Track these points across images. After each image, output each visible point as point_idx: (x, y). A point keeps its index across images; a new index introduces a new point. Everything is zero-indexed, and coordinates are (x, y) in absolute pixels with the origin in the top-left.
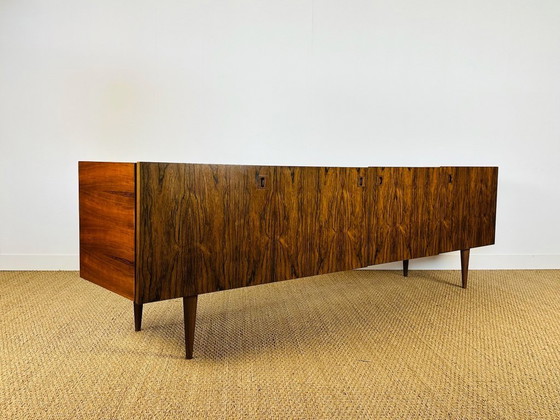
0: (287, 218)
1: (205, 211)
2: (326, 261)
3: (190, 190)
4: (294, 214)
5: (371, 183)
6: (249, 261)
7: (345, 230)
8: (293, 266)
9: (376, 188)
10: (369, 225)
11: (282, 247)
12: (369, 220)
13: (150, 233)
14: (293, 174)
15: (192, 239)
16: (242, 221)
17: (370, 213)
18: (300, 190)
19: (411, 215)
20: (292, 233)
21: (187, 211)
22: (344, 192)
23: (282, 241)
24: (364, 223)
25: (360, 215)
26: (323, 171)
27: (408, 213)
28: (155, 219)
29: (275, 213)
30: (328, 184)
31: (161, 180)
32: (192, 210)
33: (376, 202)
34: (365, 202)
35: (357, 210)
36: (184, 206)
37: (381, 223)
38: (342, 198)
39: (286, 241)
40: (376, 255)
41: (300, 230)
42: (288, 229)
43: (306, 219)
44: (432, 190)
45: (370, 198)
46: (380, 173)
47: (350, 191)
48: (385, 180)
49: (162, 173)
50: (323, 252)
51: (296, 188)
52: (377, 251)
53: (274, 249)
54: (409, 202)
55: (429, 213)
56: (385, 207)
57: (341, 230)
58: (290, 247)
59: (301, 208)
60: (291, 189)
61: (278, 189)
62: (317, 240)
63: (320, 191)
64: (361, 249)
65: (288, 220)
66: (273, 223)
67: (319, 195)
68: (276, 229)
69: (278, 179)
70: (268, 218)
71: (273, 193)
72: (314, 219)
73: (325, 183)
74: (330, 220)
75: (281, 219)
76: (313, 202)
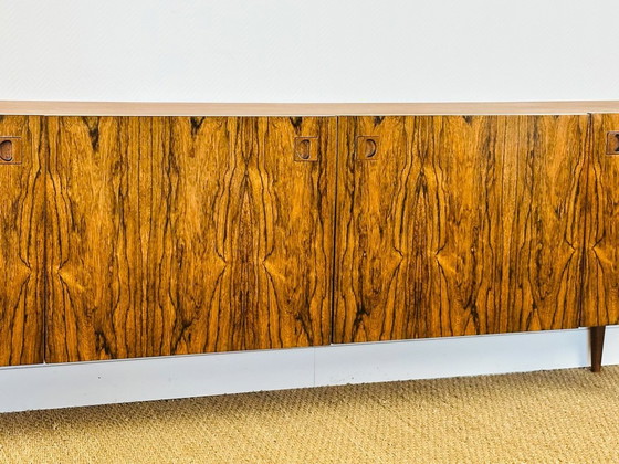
0: (79, 227)
2: (198, 325)
4: (100, 220)
5: (337, 153)
7: (257, 259)
8: (99, 333)
9: (354, 164)
10: (334, 249)
11: (67, 290)
12: (335, 237)
14: (95, 134)
17: (336, 223)
18: (119, 166)
19: (476, 230)
20: (95, 260)
22: (253, 174)
23: (66, 276)
24: (316, 245)
25: (305, 224)
26: (187, 127)
27: (466, 226)
29: (44, 216)
30: (201, 154)
33: (355, 197)
34: (319, 197)
35: (296, 212)
37: (374, 245)
38: (246, 185)
39: (80, 278)
40: (357, 322)
41: (119, 254)
42: (83, 251)
43: (136, 232)
44: (552, 171)
45: (337, 189)
46: (368, 130)
47: (273, 172)
48: (386, 146)
50: (188, 305)
51: (106, 164)
52: (361, 311)
53: (45, 295)
54: (469, 200)
55: (539, 226)
56: (386, 211)
57: (244, 259)
58: (93, 291)
59: (119, 205)
60: (90, 166)
61: (52, 164)
62: (169, 277)
63: (177, 171)
64: (308, 304)
65: (82, 232)
66: (41, 236)
67: (175, 179)
68: (50, 252)
69: (53, 145)
70: (25, 226)
71: (39, 173)
72: (160, 232)
73: (192, 153)
74: (211, 235)
75: (63, 230)
76: (158, 194)
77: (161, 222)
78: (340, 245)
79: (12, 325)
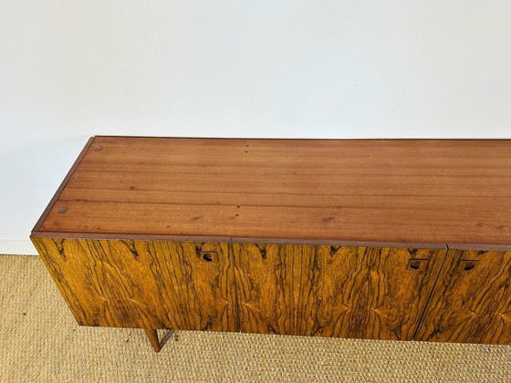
0: (255, 288)
1: (128, 276)
2: (328, 328)
3: (101, 260)
4: (268, 286)
5: (441, 267)
6: (200, 315)
7: (370, 308)
8: (269, 326)
9: (454, 273)
10: (425, 307)
11: (250, 310)
13: (68, 287)
14: (264, 252)
15: (119, 294)
16: (184, 287)
17: (430, 297)
21: (104, 275)
22: (374, 274)
23: (249, 305)
24: (413, 305)
25: (407, 296)
26: (328, 250)
28: (68, 278)
30: (336, 263)
31: (61, 252)
32: (111, 275)
34: (421, 286)
36: (99, 272)
37: (456, 308)
38: (368, 278)
41: (280, 299)
42: (258, 298)
43: (291, 292)
45: (436, 283)
46: (472, 257)
47: (388, 273)
49: (59, 246)
50: (322, 321)
51: (271, 264)
52: (437, 331)
53: (238, 311)
56: (471, 294)
57: (361, 307)
58: (265, 312)
59: (280, 281)
61: (237, 263)
62: (311, 310)
63: (319, 270)
64: (401, 326)
65: (258, 290)
66: (233, 291)
67: (317, 273)
68: (239, 297)
69: (237, 255)
70: (224, 286)
71: (229, 267)
72: (306, 294)
73: (330, 262)
74: (340, 297)
75: (246, 289)
76: (306, 278)
77: (307, 289)
78: (430, 306)
79: (221, 320)
